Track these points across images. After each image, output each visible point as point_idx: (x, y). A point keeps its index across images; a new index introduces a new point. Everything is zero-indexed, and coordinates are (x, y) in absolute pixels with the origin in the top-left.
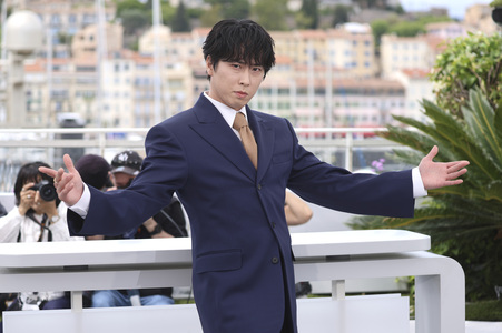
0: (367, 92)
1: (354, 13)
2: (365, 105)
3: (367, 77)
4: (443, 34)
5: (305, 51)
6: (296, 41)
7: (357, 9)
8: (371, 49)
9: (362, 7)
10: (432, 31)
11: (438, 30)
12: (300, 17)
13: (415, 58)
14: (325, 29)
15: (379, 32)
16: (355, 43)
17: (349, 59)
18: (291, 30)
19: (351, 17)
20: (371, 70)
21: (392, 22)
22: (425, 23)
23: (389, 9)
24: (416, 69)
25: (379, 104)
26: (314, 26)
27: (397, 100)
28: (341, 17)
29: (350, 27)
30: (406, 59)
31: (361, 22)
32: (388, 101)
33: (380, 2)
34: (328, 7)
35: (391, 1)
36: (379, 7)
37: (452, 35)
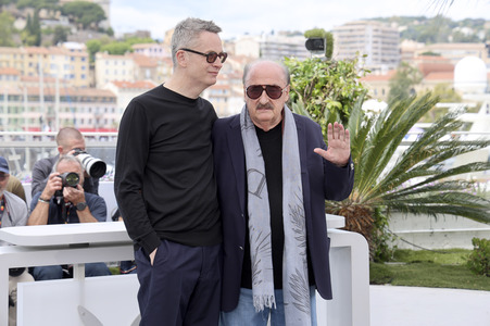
0: (84, 100)
1: (71, 34)
2: (83, 110)
3: (84, 87)
4: (146, 53)
5: (31, 64)
6: (22, 55)
7: (74, 30)
8: (86, 64)
9: (78, 29)
10: (138, 50)
11: (143, 50)
12: (25, 35)
13: (124, 72)
14: (47, 46)
15: (93, 51)
16: (72, 59)
17: (68, 72)
18: (18, 46)
19: (69, 37)
20: (86, 82)
21: (105, 43)
22: (132, 44)
23: (101, 30)
24: (124, 81)
25: (94, 110)
26: (37, 44)
27: (110, 106)
28: (61, 37)
29: (68, 45)
30: (116, 72)
31: (78, 41)
32: (102, 107)
33: (93, 25)
34: (49, 28)
35: (103, 24)
36: (92, 29)
37: (154, 54)
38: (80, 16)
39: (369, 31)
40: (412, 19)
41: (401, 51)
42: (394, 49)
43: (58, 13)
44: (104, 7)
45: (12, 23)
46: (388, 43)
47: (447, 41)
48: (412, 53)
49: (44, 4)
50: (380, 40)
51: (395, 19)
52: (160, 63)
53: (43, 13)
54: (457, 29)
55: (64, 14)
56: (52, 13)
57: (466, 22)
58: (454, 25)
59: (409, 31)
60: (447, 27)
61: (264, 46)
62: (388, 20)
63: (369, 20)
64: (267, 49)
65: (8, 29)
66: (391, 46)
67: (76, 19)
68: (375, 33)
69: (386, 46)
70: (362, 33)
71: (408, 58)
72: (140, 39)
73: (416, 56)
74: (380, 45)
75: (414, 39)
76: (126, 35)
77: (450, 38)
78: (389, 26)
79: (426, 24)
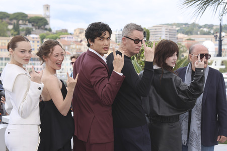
0: (38, 60)
1: (33, 31)
2: (38, 64)
4: (66, 39)
7: (34, 29)
8: (39, 44)
9: (36, 29)
10: (62, 38)
11: (64, 37)
12: (12, 31)
15: (43, 38)
16: (33, 42)
18: (10, 36)
19: (32, 32)
21: (47, 35)
22: (60, 35)
23: (46, 29)
28: (29, 32)
29: (32, 36)
31: (36, 34)
33: (42, 27)
34: (23, 28)
35: (47, 27)
36: (42, 29)
37: (69, 39)
38: (37, 23)
39: (164, 29)
40: (182, 24)
41: (177, 38)
42: (175, 37)
43: (27, 22)
44: (47, 19)
45: (7, 27)
46: (172, 35)
47: (197, 34)
48: (182, 39)
49: (21, 18)
50: (168, 33)
51: (174, 24)
52: (72, 43)
53: (21, 22)
54: (202, 29)
55: (30, 22)
56: (24, 22)
57: (205, 26)
58: (200, 27)
59: (181, 29)
60: (197, 28)
61: (118, 36)
62: (172, 25)
63: (163, 25)
64: (119, 37)
65: (5, 29)
66: (173, 36)
67: (35, 24)
68: (166, 30)
69: (171, 36)
70: (161, 30)
71: (180, 41)
72: (63, 33)
73: (184, 40)
74: (168, 36)
75: (183, 33)
76: (57, 31)
77: (199, 33)
78: (172, 27)
79: (188, 27)
